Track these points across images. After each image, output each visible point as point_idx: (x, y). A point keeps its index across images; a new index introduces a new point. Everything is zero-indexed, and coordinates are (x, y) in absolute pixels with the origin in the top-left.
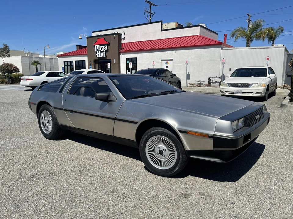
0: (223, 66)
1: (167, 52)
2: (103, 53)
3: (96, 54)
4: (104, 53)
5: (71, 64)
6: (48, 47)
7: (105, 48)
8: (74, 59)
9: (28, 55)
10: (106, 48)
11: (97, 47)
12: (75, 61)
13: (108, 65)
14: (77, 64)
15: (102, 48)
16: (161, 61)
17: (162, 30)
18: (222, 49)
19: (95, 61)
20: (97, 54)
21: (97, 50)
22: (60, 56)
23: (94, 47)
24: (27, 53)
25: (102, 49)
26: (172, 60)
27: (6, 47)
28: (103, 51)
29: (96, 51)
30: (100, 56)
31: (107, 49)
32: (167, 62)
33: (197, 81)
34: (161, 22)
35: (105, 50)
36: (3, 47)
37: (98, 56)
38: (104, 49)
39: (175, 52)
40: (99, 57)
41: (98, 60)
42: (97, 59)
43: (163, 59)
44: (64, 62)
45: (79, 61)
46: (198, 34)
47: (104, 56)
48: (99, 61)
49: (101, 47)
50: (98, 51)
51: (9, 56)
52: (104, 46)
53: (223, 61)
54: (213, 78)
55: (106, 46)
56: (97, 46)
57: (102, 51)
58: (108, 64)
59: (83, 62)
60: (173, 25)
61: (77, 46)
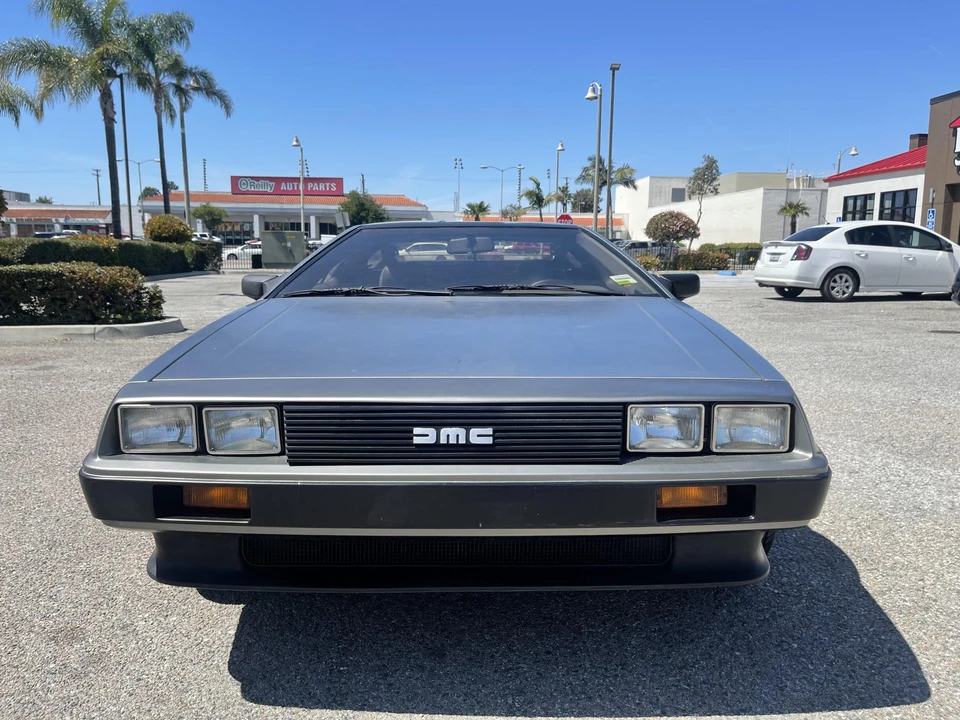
3: (957, 163)
5: (865, 205)
6: (853, 152)
8: (878, 186)
9: (798, 184)
12: (883, 194)
14: (888, 204)
19: (951, 188)
22: (833, 180)
23: (955, 134)
24: (798, 179)
27: (711, 164)
29: (957, 149)
36: (702, 165)
44: (846, 199)
51: (716, 192)
59: (908, 195)
61: (912, 137)
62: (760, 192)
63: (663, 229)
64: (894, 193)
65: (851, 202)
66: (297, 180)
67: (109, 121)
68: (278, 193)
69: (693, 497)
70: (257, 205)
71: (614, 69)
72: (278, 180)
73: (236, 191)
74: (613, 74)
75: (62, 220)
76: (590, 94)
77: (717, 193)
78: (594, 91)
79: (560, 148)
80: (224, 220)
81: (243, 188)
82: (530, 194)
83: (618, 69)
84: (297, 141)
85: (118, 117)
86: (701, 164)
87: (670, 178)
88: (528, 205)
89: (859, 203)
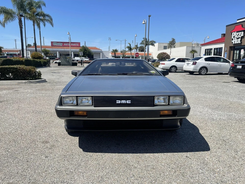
2: (238, 39)
3: (232, 41)
4: (240, 39)
5: (210, 51)
6: (208, 37)
7: (241, 34)
8: (213, 47)
10: (242, 34)
11: (235, 34)
12: (214, 49)
13: (241, 51)
14: (216, 51)
15: (238, 35)
19: (231, 47)
20: (233, 41)
21: (234, 37)
22: (203, 45)
23: (232, 34)
24: (195, 44)
25: (238, 36)
27: (174, 40)
28: (239, 38)
29: (232, 38)
30: (235, 43)
31: (243, 35)
35: (240, 37)
37: (233, 43)
38: (240, 36)
40: (234, 44)
41: (234, 47)
42: (233, 45)
44: (206, 50)
47: (240, 42)
48: (236, 47)
49: (238, 33)
50: (234, 38)
52: (240, 33)
55: (243, 32)
56: (234, 33)
57: (238, 37)
58: (242, 50)
59: (221, 49)
61: (222, 34)
62: (185, 47)
63: (161, 57)
64: (217, 48)
65: (207, 50)
66: (69, 43)
67: (21, 28)
68: (63, 46)
69: (166, 112)
70: (58, 49)
71: (149, 16)
72: (63, 43)
73: (52, 45)
74: (149, 18)
75: (7, 53)
76: (143, 22)
77: (175, 47)
78: (144, 22)
79: (136, 36)
80: (49, 53)
81: (54, 45)
82: (128, 47)
83: (150, 16)
84: (69, 33)
85: (23, 27)
86: (171, 40)
87: (163, 43)
88: (128, 50)
89: (209, 50)
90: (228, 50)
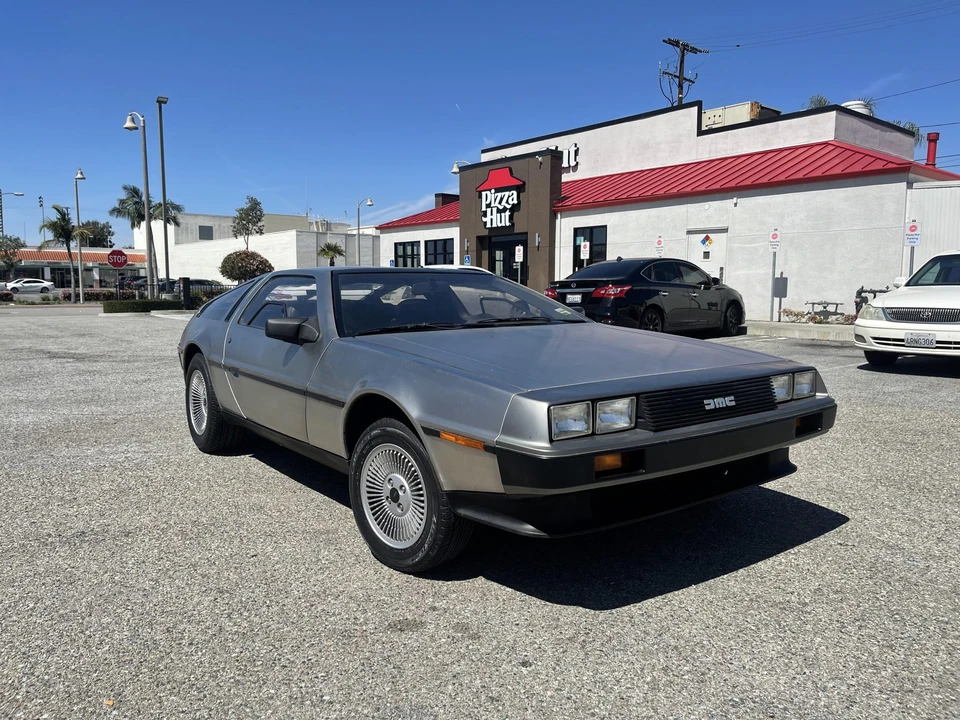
0: (913, 248)
1: (706, 205)
2: (503, 214)
3: (484, 219)
4: (508, 213)
5: (413, 250)
6: (369, 203)
7: (510, 199)
8: (423, 235)
9: (318, 228)
10: (512, 197)
11: (489, 196)
12: (426, 242)
13: (517, 252)
14: (431, 251)
15: (502, 199)
16: (685, 236)
17: (700, 133)
18: (910, 186)
19: (480, 239)
20: (487, 220)
21: (488, 206)
22: (385, 228)
23: (480, 197)
24: (317, 223)
25: (500, 203)
26: (725, 230)
27: (255, 205)
28: (505, 209)
29: (484, 209)
30: (494, 225)
31: (515, 202)
32: (707, 238)
33: (813, 304)
34: (699, 104)
35: (509, 207)
36: (245, 206)
37: (489, 226)
38: (507, 202)
39: (736, 205)
40: (491, 229)
41: (489, 238)
42: (486, 233)
43: (692, 227)
44: (396, 244)
45: (435, 241)
46: (830, 137)
47: (508, 224)
48: (493, 239)
49: (500, 195)
50: (489, 210)
51: (260, 232)
52: (507, 194)
53: (913, 228)
54: (874, 293)
55: (515, 193)
56: (488, 193)
57: (501, 207)
58: (517, 248)
59: (447, 243)
60: (742, 112)
61: (437, 195)
62: (293, 233)
63: (240, 268)
71: (160, 102)
74: (160, 107)
76: (129, 124)
78: (133, 120)
79: (79, 176)
82: (53, 226)
83: (165, 103)
87: (196, 215)
88: (52, 238)
89: (409, 249)
90: (474, 246)
